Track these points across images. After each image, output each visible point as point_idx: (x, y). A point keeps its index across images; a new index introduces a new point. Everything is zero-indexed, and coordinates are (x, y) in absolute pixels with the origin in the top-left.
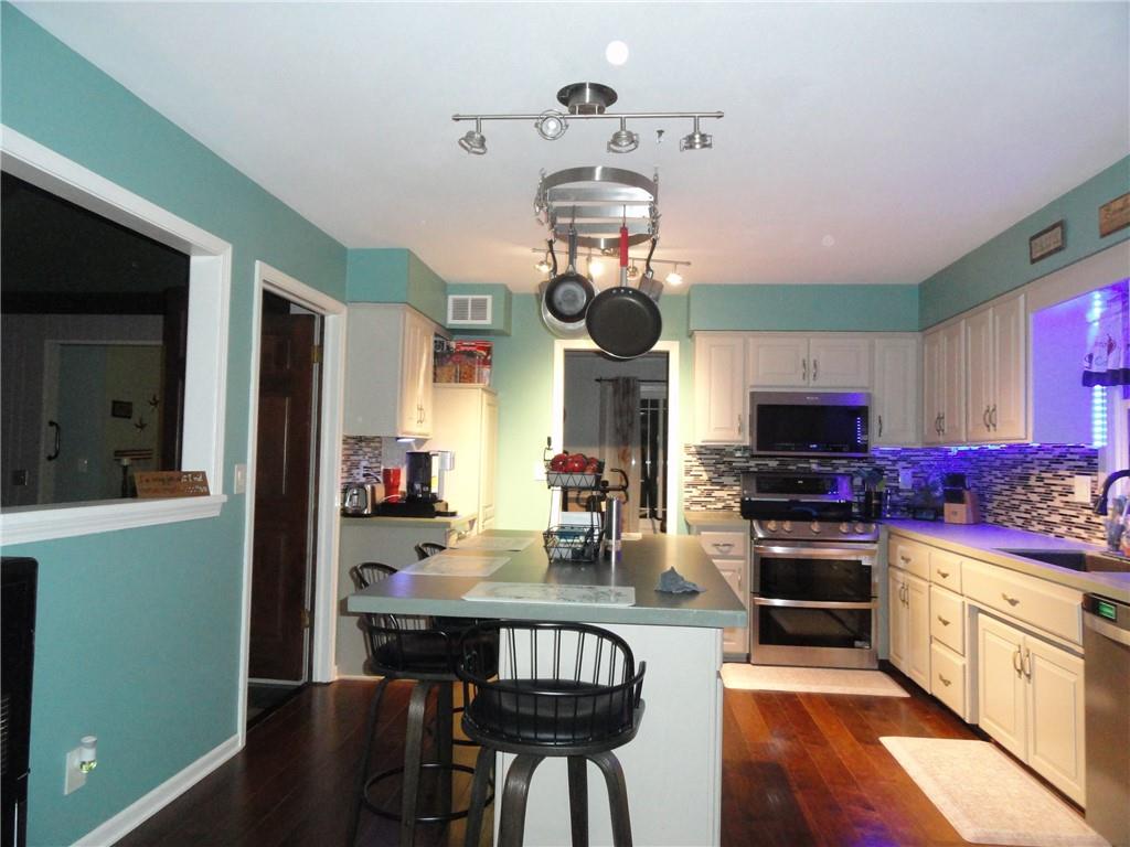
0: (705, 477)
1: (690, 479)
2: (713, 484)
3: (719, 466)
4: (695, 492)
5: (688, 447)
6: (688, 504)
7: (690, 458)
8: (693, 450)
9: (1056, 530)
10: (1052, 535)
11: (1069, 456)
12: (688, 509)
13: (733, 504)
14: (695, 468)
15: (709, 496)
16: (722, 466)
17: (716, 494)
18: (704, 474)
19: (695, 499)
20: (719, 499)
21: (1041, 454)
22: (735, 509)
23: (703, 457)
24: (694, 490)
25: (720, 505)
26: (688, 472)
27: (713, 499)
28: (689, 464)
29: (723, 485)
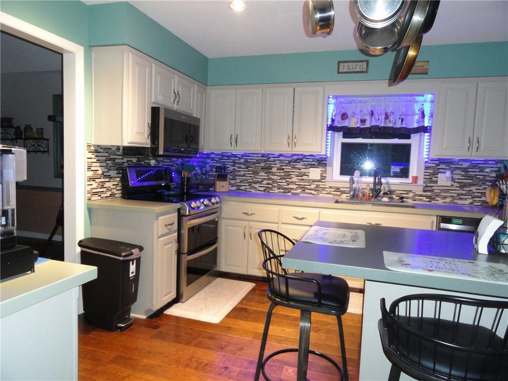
0: (100, 172)
1: (90, 174)
2: (105, 177)
3: (108, 162)
4: (95, 185)
5: (89, 146)
6: (89, 195)
7: (90, 155)
8: (92, 148)
9: (292, 191)
10: (290, 194)
11: (304, 160)
12: (89, 199)
13: (115, 192)
14: (94, 164)
17: (107, 185)
18: (99, 168)
19: (94, 191)
20: (108, 189)
21: (281, 158)
22: (117, 196)
23: (99, 154)
24: (93, 183)
25: (108, 194)
26: (89, 168)
27: (105, 190)
28: (90, 160)
29: (110, 177)
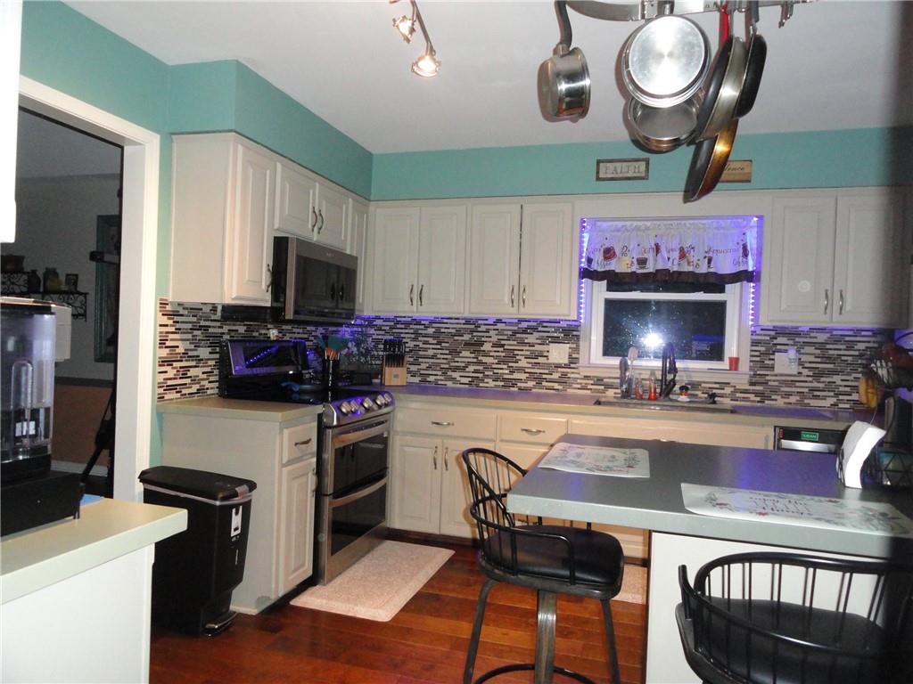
0: (181, 350)
1: (164, 352)
2: (190, 358)
5: (163, 304)
6: (161, 390)
7: (165, 320)
8: (169, 308)
9: (519, 384)
12: (161, 398)
13: (207, 385)
14: (171, 336)
15: (184, 376)
16: (198, 333)
17: (192, 372)
18: (179, 343)
19: (169, 383)
20: (195, 380)
21: (500, 326)
22: (210, 392)
23: (179, 319)
24: (169, 369)
26: (162, 343)
27: (188, 381)
28: (165, 329)
29: (198, 359)
